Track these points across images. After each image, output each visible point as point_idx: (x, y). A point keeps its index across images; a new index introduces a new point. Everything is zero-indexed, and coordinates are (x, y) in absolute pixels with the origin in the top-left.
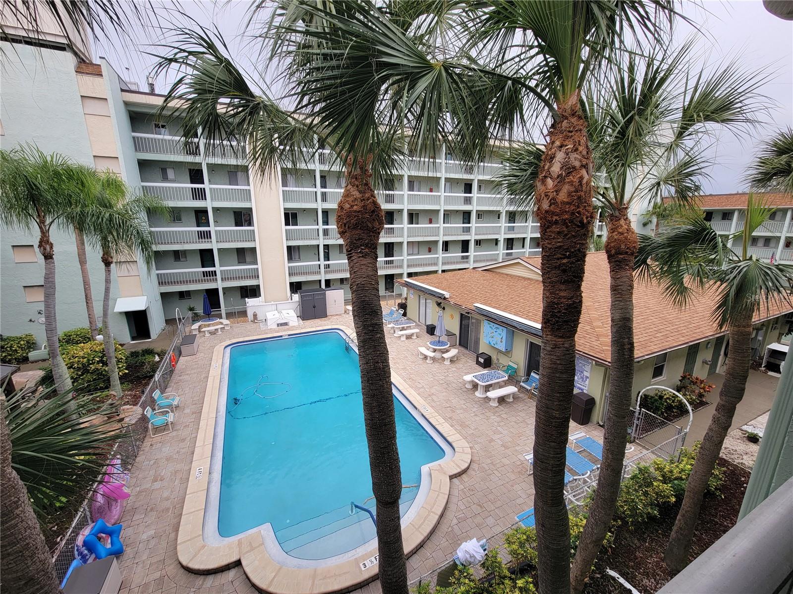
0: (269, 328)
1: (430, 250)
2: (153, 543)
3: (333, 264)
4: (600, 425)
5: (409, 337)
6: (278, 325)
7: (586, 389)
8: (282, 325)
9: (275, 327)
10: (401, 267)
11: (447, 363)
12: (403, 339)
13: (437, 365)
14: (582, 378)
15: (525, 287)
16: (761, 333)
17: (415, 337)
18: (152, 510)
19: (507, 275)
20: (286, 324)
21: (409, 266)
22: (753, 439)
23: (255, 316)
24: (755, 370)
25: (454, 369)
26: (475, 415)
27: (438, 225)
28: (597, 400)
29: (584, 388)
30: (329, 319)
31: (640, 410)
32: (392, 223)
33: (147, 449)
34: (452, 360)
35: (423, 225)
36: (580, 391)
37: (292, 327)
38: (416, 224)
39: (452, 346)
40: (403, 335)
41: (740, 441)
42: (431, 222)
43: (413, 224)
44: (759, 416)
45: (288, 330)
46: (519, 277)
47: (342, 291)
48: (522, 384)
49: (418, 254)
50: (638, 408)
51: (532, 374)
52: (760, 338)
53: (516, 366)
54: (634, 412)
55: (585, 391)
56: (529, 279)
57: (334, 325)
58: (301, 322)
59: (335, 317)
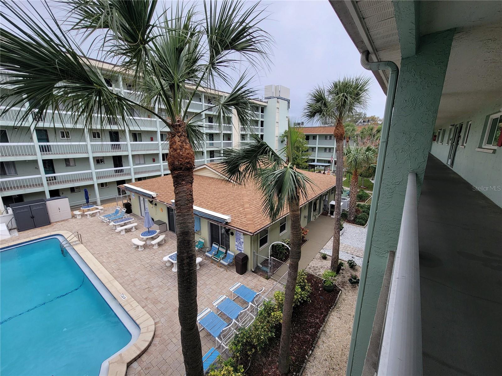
1: (154, 161)
3: (59, 176)
4: (253, 272)
5: (127, 231)
7: (243, 250)
10: (129, 174)
11: (156, 247)
12: (123, 233)
13: (147, 251)
14: (240, 243)
15: (209, 184)
16: (327, 196)
17: (134, 230)
19: (200, 176)
21: (135, 173)
22: (324, 257)
24: (326, 215)
25: (160, 252)
26: (168, 289)
27: (157, 142)
28: (249, 255)
29: (242, 249)
30: (53, 226)
31: (271, 258)
32: (118, 141)
34: (160, 244)
35: (146, 142)
36: (240, 252)
38: (139, 141)
39: (161, 233)
40: (122, 230)
41: (319, 260)
42: (152, 140)
43: (137, 141)
44: (327, 242)
46: (207, 177)
47: (67, 199)
48: (207, 254)
49: (145, 163)
50: (270, 257)
51: (213, 245)
52: (327, 199)
53: (203, 241)
54: (268, 260)
55: (243, 252)
56: (213, 178)
57: (55, 231)
58: (16, 233)
59: (59, 223)
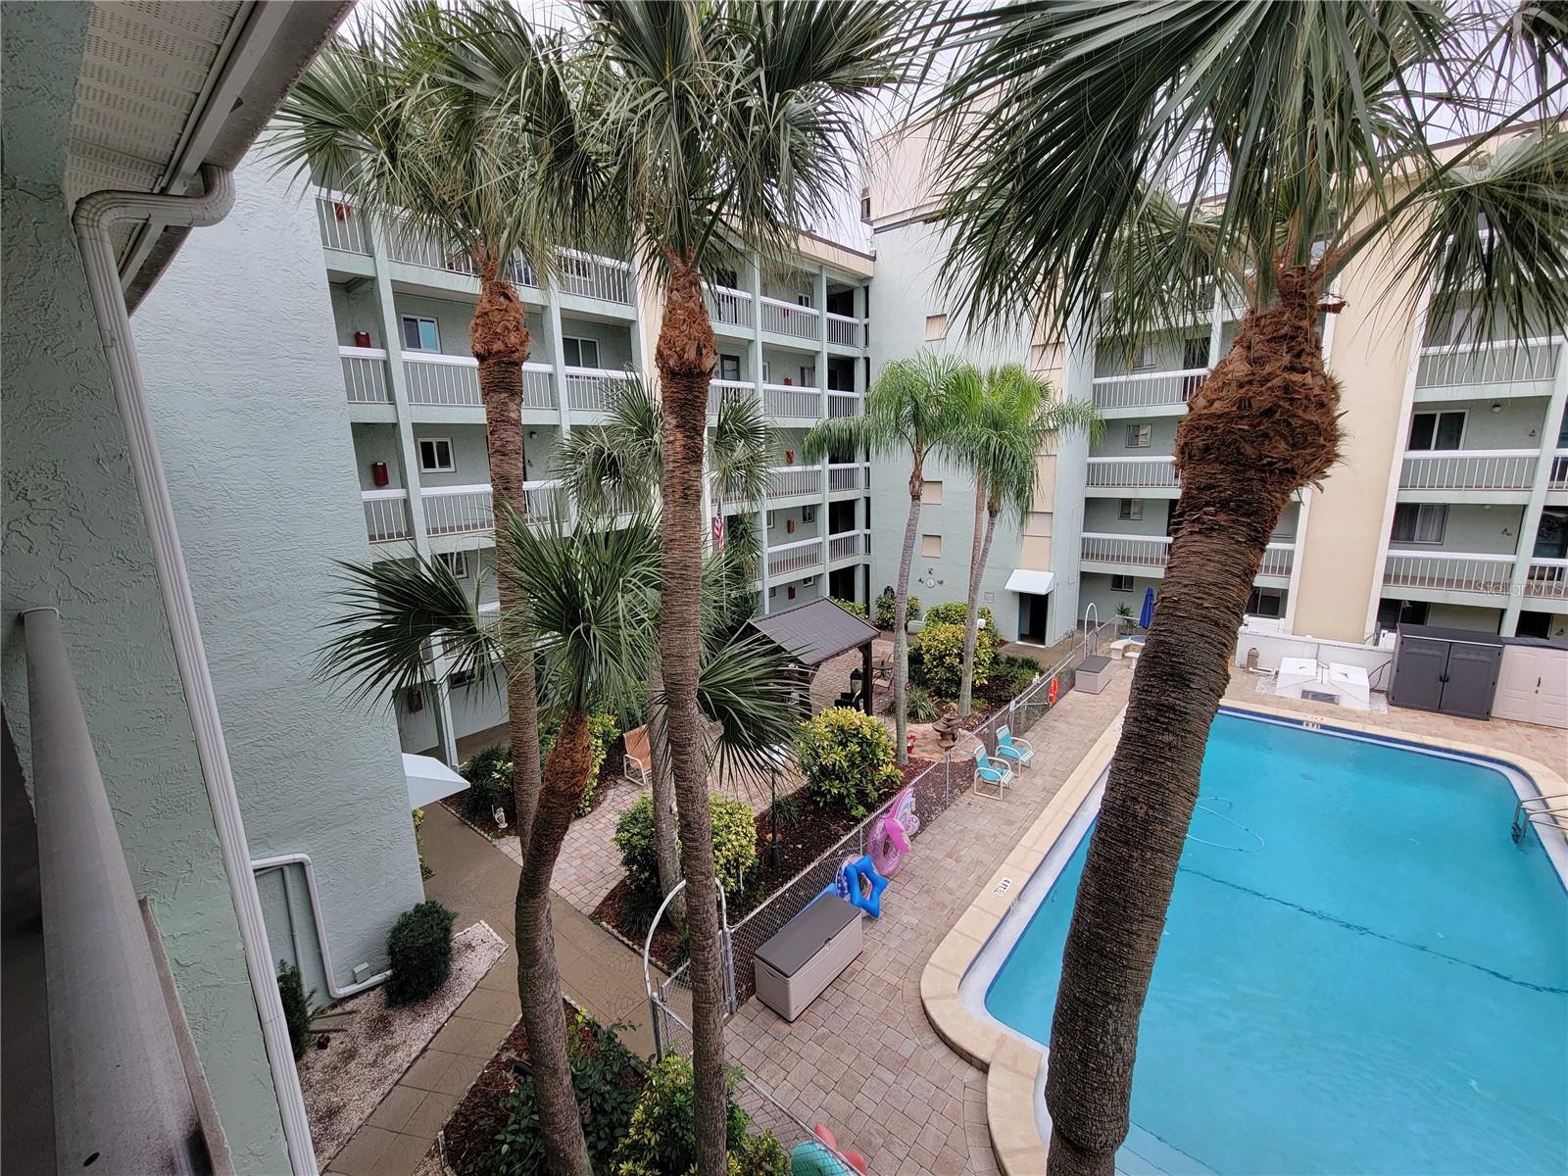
0: (1277, 693)
2: (908, 935)
6: (1305, 694)
8: (1317, 696)
9: (1296, 695)
18: (928, 892)
20: (1330, 698)
23: (1253, 657)
30: (1495, 728)
33: (962, 806)
37: (1345, 710)
45: (1330, 713)
57: (1502, 749)
58: (1382, 706)
59: (1519, 730)
